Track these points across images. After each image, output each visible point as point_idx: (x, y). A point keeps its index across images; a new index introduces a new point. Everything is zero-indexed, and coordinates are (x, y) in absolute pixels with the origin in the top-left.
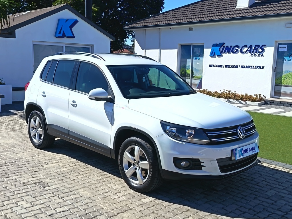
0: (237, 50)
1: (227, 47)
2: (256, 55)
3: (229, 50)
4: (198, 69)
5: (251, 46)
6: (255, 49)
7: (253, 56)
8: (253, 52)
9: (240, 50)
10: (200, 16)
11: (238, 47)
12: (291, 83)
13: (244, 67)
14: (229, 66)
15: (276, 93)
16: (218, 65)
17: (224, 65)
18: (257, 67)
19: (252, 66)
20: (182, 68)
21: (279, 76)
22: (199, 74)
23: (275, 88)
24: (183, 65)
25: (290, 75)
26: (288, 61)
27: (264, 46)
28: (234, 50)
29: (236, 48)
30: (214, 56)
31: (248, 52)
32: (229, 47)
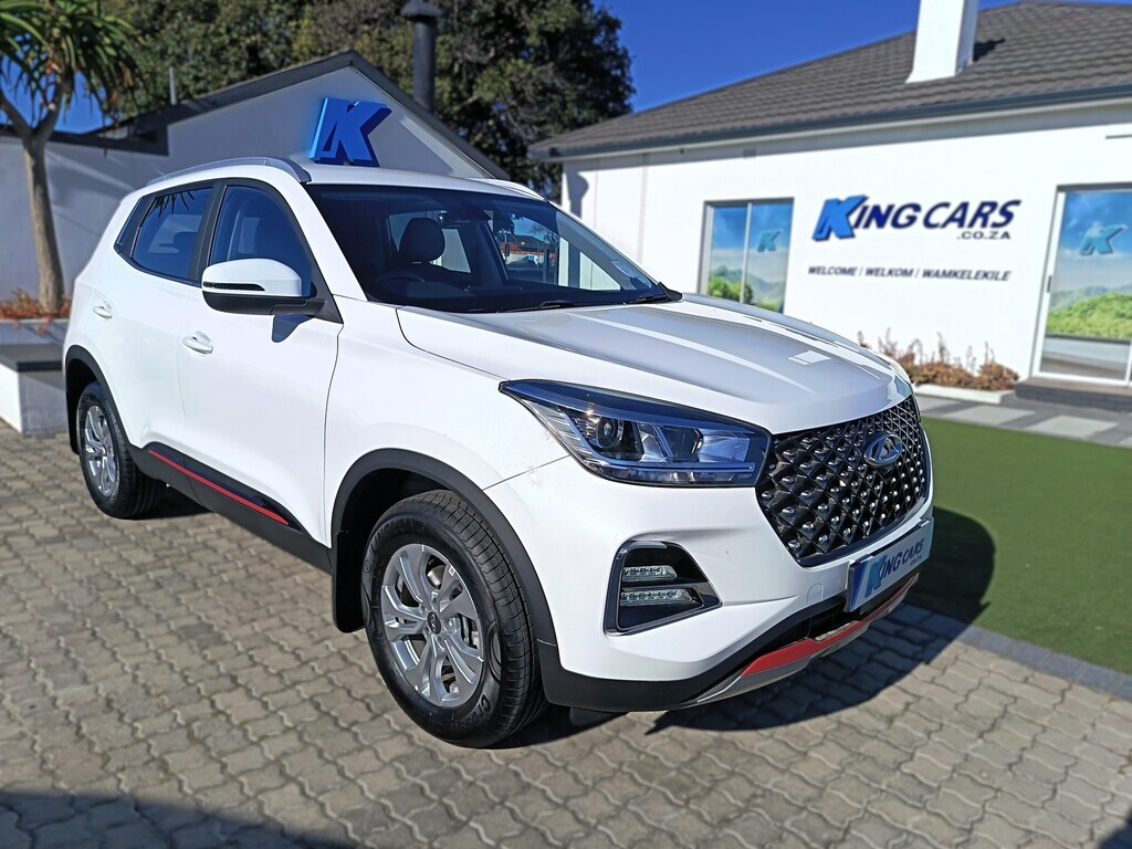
0: (912, 220)
1: (876, 209)
2: (982, 235)
3: (879, 217)
4: (767, 279)
5: (964, 206)
6: (979, 213)
7: (969, 238)
8: (971, 225)
9: (921, 216)
11: (917, 208)
12: (1109, 330)
13: (937, 274)
14: (880, 272)
15: (1047, 362)
16: (840, 268)
17: (862, 269)
18: (981, 274)
19: (963, 273)
20: (714, 278)
21: (1062, 304)
22: (771, 296)
23: (1044, 345)
24: (716, 267)
25: (1108, 301)
26: (1103, 253)
27: (1017, 203)
28: (902, 220)
29: (909, 212)
30: (827, 238)
31: (953, 226)
32: (883, 209)
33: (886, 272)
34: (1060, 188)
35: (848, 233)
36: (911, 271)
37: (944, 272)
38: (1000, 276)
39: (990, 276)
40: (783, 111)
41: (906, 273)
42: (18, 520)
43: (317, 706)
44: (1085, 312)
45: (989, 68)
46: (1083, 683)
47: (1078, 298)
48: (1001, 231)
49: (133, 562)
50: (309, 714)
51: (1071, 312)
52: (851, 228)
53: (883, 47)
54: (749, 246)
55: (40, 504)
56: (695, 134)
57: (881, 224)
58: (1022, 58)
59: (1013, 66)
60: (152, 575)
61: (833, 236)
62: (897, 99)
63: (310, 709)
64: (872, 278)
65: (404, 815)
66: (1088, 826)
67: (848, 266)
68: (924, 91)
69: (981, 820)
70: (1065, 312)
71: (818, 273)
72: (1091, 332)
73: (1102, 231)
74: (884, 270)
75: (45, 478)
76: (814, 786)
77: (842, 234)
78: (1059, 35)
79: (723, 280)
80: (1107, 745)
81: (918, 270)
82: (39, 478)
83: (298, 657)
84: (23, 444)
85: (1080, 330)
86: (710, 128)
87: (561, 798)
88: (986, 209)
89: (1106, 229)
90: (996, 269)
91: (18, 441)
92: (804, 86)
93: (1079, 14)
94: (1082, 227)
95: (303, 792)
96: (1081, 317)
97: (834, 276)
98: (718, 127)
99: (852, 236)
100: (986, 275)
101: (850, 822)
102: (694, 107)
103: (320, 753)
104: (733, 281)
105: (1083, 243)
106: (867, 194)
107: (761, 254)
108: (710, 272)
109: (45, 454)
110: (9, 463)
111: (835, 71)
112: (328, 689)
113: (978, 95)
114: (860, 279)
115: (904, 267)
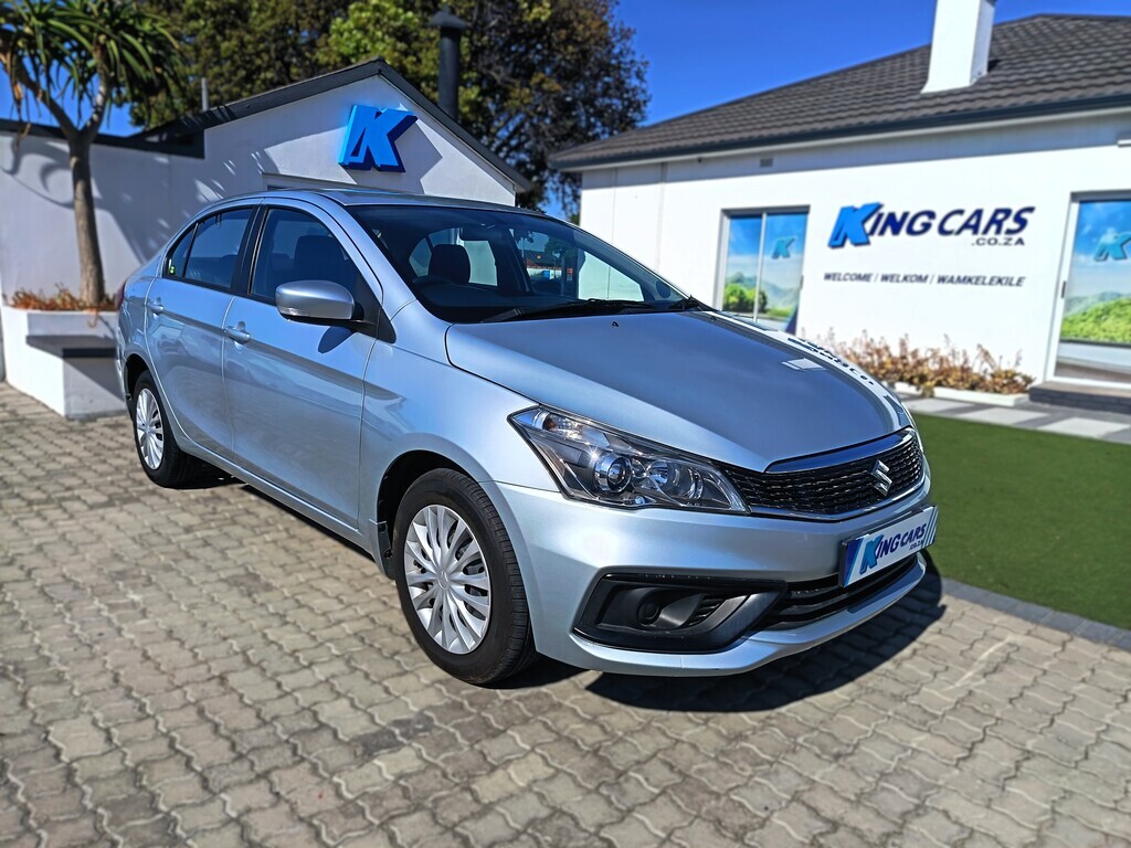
0: (927, 227)
1: (892, 216)
2: (996, 241)
3: (894, 224)
4: (782, 286)
5: (979, 213)
6: (993, 220)
7: (983, 244)
8: (986, 231)
9: (935, 223)
11: (931, 215)
12: (1123, 336)
13: (951, 280)
14: (895, 279)
15: (1062, 367)
16: (855, 274)
17: (877, 275)
18: (996, 280)
19: (978, 279)
20: (730, 285)
21: (1077, 309)
22: (785, 303)
23: (1059, 349)
24: (732, 274)
25: (1122, 306)
26: (1117, 258)
27: (1031, 210)
28: (917, 227)
29: (924, 219)
30: (842, 245)
31: (967, 233)
32: (899, 217)
33: (901, 278)
34: (1075, 197)
35: (864, 240)
36: (926, 277)
37: (959, 278)
38: (1015, 282)
39: (1004, 281)
40: (800, 121)
41: (921, 279)
42: (69, 489)
43: (362, 640)
44: (1100, 316)
45: (1003, 78)
46: (1084, 636)
47: (1093, 303)
48: (1015, 237)
49: (181, 524)
50: (355, 645)
51: (1084, 318)
52: (867, 235)
53: (899, 60)
54: (764, 254)
55: (90, 476)
56: (712, 143)
57: (896, 231)
58: (1036, 69)
59: (1027, 76)
60: (199, 534)
61: (848, 243)
62: (912, 108)
63: (355, 641)
64: (888, 284)
65: (446, 724)
66: (1083, 749)
67: (863, 273)
68: (938, 100)
69: (982, 741)
70: (1079, 317)
71: (834, 279)
72: (1105, 337)
73: (1116, 237)
74: (899, 276)
75: (90, 454)
76: (824, 712)
77: (858, 241)
78: (1073, 48)
79: (740, 287)
80: (1104, 686)
81: (933, 276)
82: (85, 454)
83: (341, 601)
84: (67, 426)
85: (1095, 334)
86: (727, 137)
87: (590, 715)
88: (1000, 216)
89: (1120, 236)
90: (1010, 275)
91: (63, 425)
92: (821, 97)
93: (1094, 27)
94: (1097, 233)
95: (353, 705)
96: (1095, 322)
97: (849, 282)
98: (736, 136)
99: (868, 243)
100: (1000, 281)
101: (859, 740)
102: (712, 118)
103: (367, 676)
104: (749, 288)
105: (1097, 249)
106: (881, 201)
107: (776, 261)
108: (726, 280)
109: (89, 434)
110: (56, 441)
111: (852, 83)
112: (370, 627)
113: (991, 104)
114: (876, 285)
115: (919, 274)
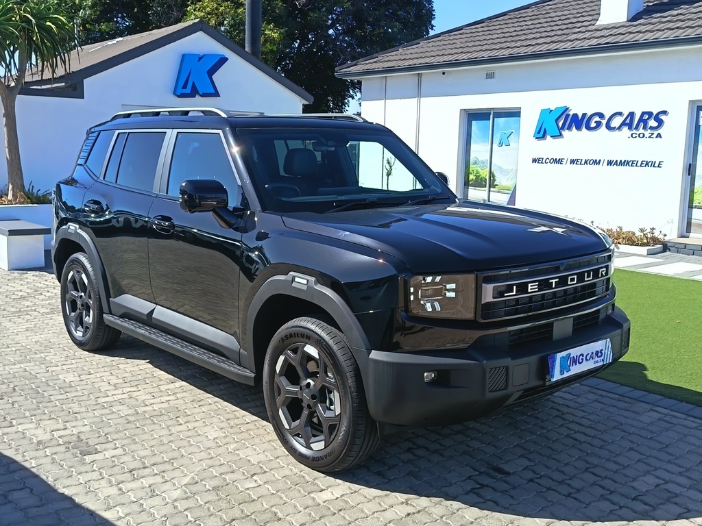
0: (599, 124)
1: (575, 115)
2: (644, 134)
3: (578, 122)
5: (632, 115)
6: (641, 120)
7: (636, 137)
8: (637, 128)
9: (604, 122)
10: (512, 45)
11: (601, 115)
13: (616, 163)
14: (579, 162)
15: (692, 226)
16: (553, 159)
17: (567, 160)
18: (645, 163)
19: (633, 162)
21: (699, 184)
22: (508, 180)
27: (665, 113)
29: (597, 119)
30: (544, 137)
31: (625, 129)
32: (580, 116)
35: (558, 134)
36: (600, 160)
37: (621, 161)
38: (656, 165)
39: (650, 164)
41: (596, 162)
48: (656, 133)
52: (560, 130)
57: (578, 127)
61: (548, 137)
62: (585, 39)
64: (574, 166)
71: (538, 163)
74: (582, 160)
77: (554, 134)
79: (476, 168)
81: (604, 161)
88: (646, 117)
97: (549, 165)
99: (561, 135)
102: (458, 37)
104: (482, 169)
106: (568, 105)
114: (567, 167)
115: (594, 158)
